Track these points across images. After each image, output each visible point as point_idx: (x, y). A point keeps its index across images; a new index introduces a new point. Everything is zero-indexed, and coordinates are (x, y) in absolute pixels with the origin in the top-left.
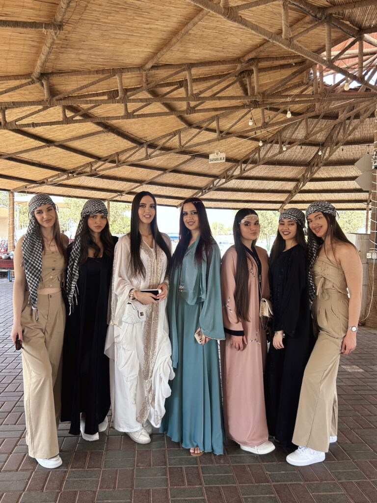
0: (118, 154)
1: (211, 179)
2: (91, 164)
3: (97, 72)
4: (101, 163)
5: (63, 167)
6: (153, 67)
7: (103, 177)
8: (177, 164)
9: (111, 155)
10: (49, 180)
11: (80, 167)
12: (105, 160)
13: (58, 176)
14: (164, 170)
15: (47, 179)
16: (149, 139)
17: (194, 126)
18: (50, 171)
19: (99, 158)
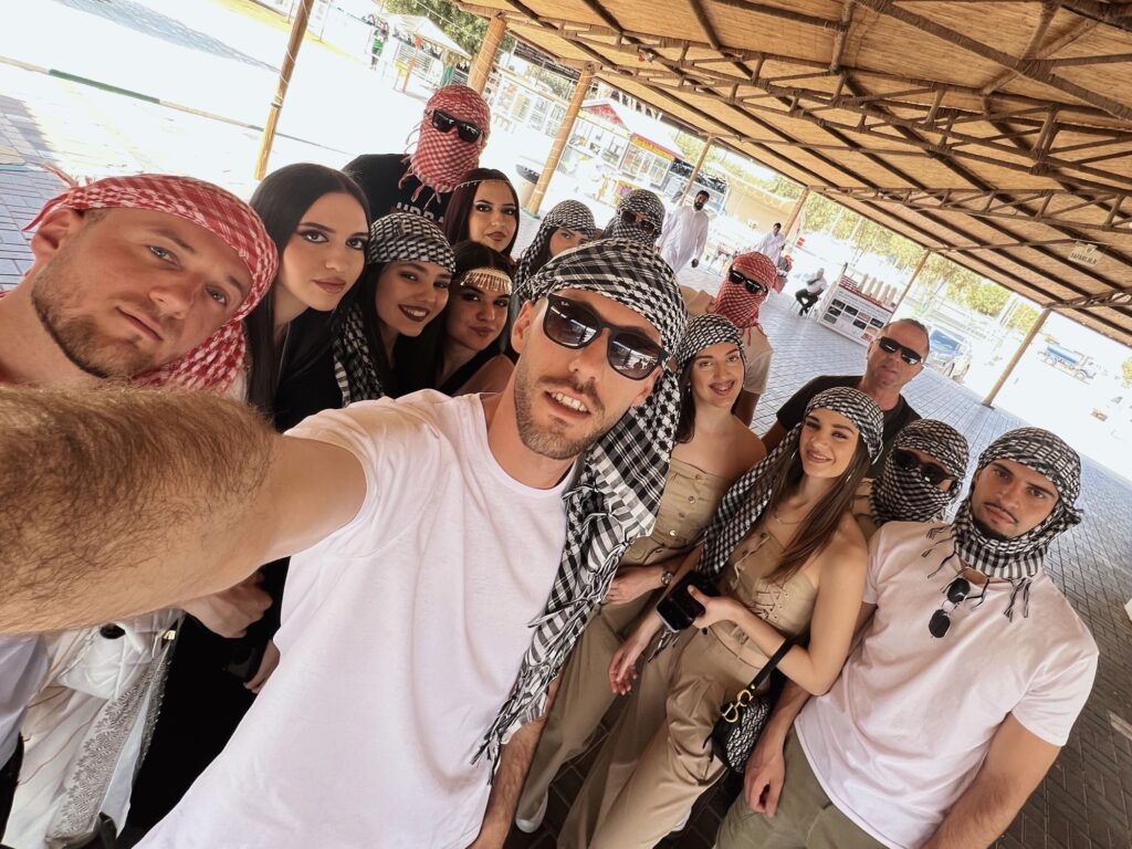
0: (950, 191)
1: (1110, 288)
2: (910, 190)
3: (913, 81)
4: (924, 194)
5: (875, 182)
6: (995, 93)
7: (926, 214)
8: (1045, 239)
9: (941, 190)
10: (855, 191)
11: (897, 189)
12: (932, 192)
13: (866, 191)
14: (1023, 240)
15: (851, 189)
16: (1002, 186)
17: (1080, 193)
18: (855, 180)
19: (923, 187)
